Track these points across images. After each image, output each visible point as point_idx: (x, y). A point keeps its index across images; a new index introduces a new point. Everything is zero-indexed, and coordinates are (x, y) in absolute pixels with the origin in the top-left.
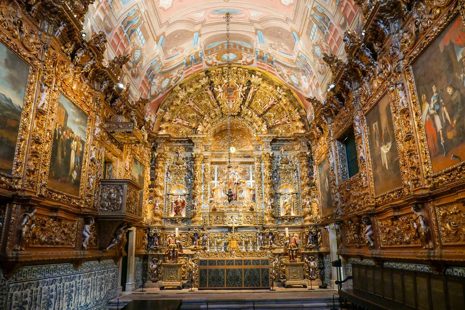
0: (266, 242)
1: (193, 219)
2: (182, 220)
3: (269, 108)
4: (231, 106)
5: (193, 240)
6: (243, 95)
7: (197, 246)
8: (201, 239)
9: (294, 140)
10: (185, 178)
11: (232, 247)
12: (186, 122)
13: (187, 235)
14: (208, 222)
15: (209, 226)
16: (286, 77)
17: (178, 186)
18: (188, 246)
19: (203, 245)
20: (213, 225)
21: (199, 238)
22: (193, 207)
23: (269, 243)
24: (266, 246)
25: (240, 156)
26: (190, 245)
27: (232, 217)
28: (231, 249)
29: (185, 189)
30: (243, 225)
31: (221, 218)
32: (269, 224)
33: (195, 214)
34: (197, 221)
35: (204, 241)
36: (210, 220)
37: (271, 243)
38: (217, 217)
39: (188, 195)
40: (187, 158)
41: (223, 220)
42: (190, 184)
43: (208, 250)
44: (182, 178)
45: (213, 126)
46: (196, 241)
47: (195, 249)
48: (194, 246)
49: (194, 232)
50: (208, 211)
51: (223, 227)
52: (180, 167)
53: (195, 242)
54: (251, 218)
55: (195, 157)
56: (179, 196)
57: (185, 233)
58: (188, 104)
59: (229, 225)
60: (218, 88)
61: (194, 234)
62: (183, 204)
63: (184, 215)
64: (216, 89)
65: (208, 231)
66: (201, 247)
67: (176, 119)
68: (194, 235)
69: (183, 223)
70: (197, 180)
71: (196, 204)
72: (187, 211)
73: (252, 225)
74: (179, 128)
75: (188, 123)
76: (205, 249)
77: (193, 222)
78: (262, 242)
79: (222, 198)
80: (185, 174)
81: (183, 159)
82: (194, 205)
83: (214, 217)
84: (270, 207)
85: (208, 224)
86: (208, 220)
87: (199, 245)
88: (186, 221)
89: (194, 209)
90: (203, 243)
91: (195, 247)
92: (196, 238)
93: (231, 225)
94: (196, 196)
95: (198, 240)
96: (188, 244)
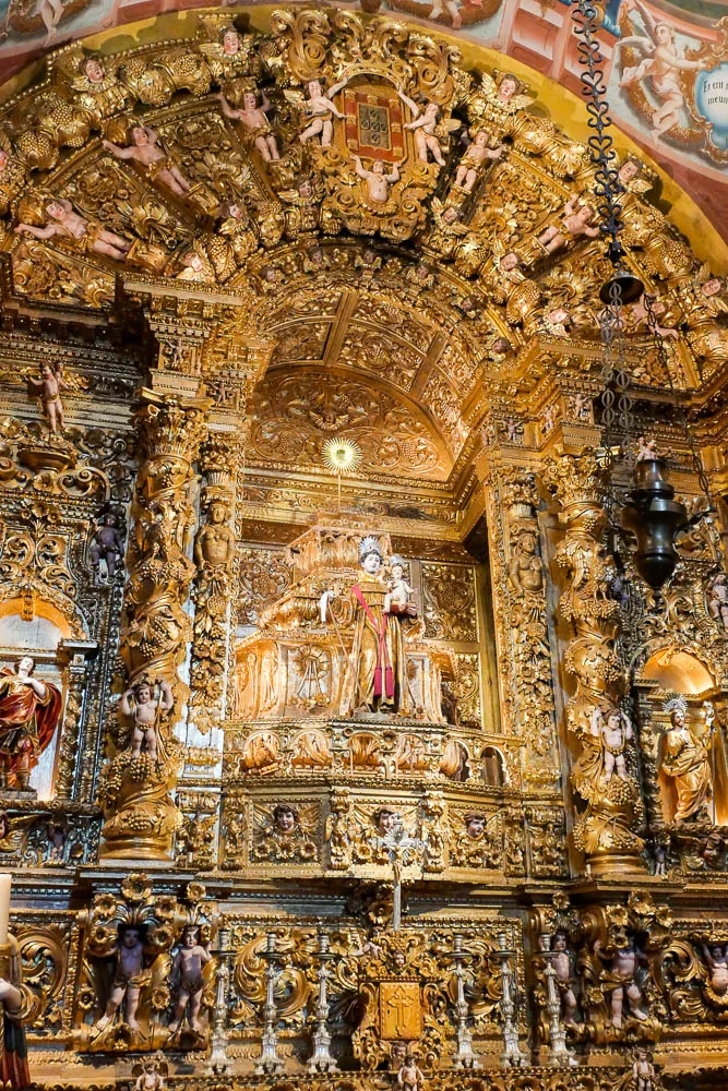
0: (595, 995)
1: (117, 821)
2: (29, 827)
3: (561, 252)
4: (377, 190)
5: (108, 972)
6: (437, 152)
7: (134, 1024)
8: (164, 965)
9: (701, 416)
10: (77, 552)
11: (390, 1030)
12: (107, 236)
13: (56, 935)
14: (214, 846)
15: (216, 873)
16: (661, 100)
17: (25, 593)
18: (57, 1026)
19: (171, 1016)
20: (251, 871)
21: (148, 960)
22: (122, 733)
23: (617, 1004)
24: (598, 1025)
25: (370, 502)
26: (78, 1016)
27: (376, 819)
28: (386, 1047)
29: (73, 617)
30: (451, 874)
31: (305, 824)
32: (616, 871)
33: (135, 781)
34: (151, 830)
35: (185, 982)
36: (228, 836)
37: (626, 999)
38: (279, 812)
39: (90, 654)
40: (94, 438)
41: (318, 835)
42: (104, 591)
43: (219, 1056)
44: (57, 550)
45: (266, 286)
46: (126, 986)
47: (121, 1045)
48: (106, 1024)
49: (124, 915)
50: (217, 772)
51: (315, 881)
52: (47, 481)
53: (118, 995)
54: (491, 829)
55: (163, 420)
56: (26, 663)
57: (44, 918)
58: (125, 154)
59: (360, 872)
60: (307, 98)
61: (122, 928)
62: (48, 713)
63: (46, 794)
64: (294, 97)
65: (217, 910)
66: (161, 1032)
67: (52, 210)
68: (120, 941)
69: (36, 845)
70: (162, 556)
71: (148, 711)
72: (72, 765)
73: (497, 878)
74: (59, 267)
75: (119, 242)
76: (189, 1043)
77: (117, 840)
78: (572, 997)
79: (293, 702)
80: (80, 528)
81: (74, 437)
82: (131, 721)
83: (255, 818)
84: (621, 760)
85: (214, 859)
86: (215, 832)
87: (146, 1012)
88: (61, 834)
89: (130, 741)
90: (175, 998)
91: (122, 1034)
92: (130, 961)
93: (370, 872)
94: (146, 660)
95: (145, 978)
96: (60, 1011)
